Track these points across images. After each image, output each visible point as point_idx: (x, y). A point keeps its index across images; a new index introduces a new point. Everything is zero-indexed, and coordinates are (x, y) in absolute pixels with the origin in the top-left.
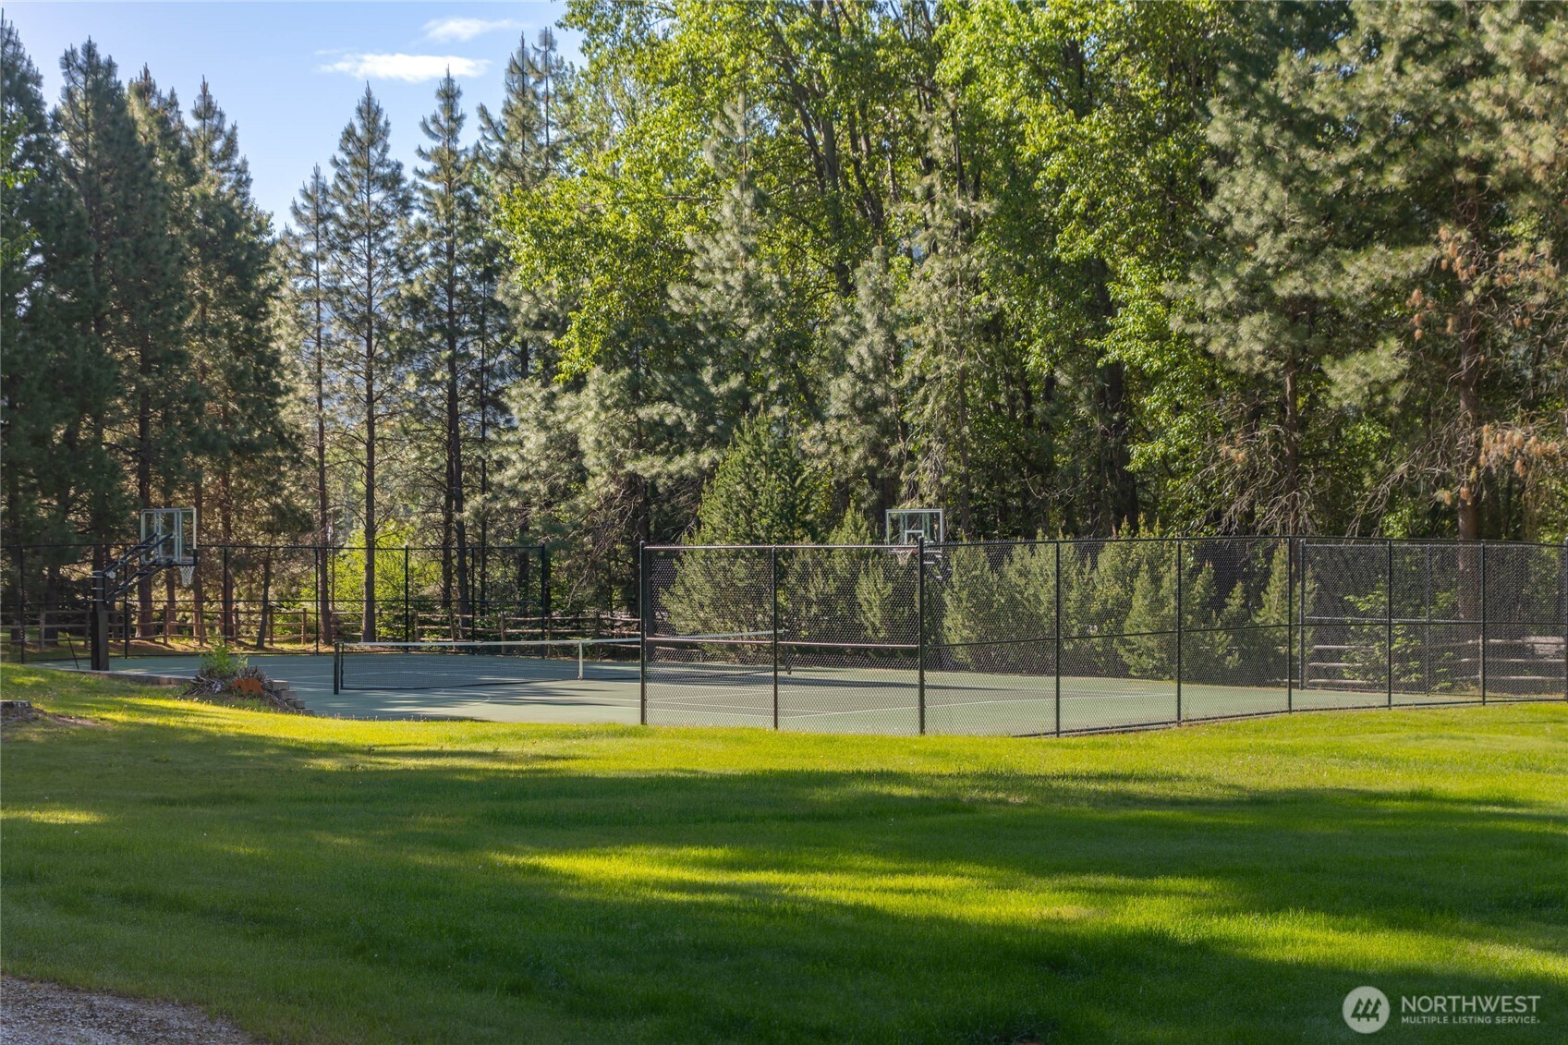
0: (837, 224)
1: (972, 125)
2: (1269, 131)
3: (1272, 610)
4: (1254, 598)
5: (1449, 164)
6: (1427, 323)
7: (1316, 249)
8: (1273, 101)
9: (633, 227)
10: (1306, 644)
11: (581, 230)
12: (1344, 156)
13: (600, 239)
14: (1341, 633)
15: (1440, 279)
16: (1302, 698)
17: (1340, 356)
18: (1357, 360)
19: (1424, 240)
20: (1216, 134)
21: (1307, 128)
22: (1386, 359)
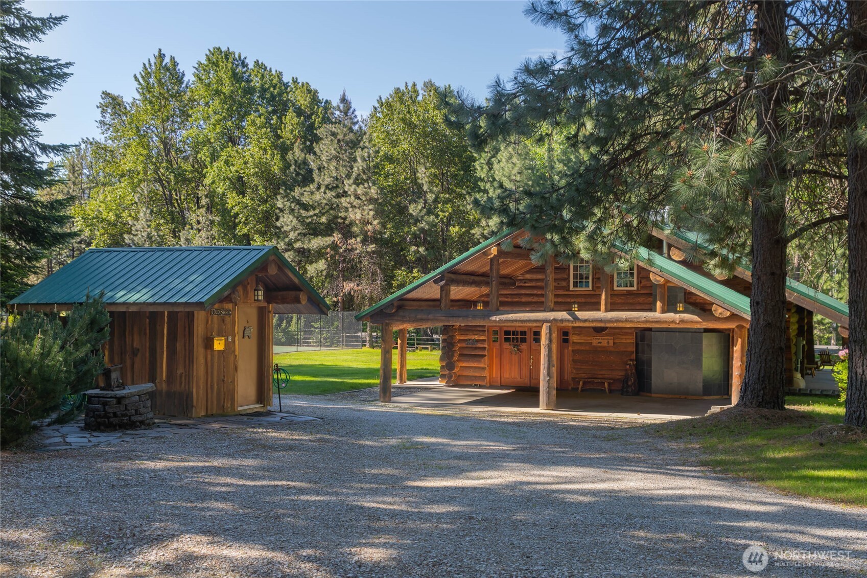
0: (173, 219)
1: (211, 195)
2: (293, 205)
3: (293, 327)
4: (289, 323)
5: (337, 217)
6: (331, 257)
7: (305, 235)
8: (294, 197)
9: (112, 217)
10: (301, 336)
11: (97, 217)
12: (311, 213)
13: (103, 220)
14: (311, 332)
15: (334, 247)
16: (300, 348)
17: (311, 263)
18: (314, 265)
19: (330, 235)
20: (280, 204)
21: (305, 207)
22: (321, 265)
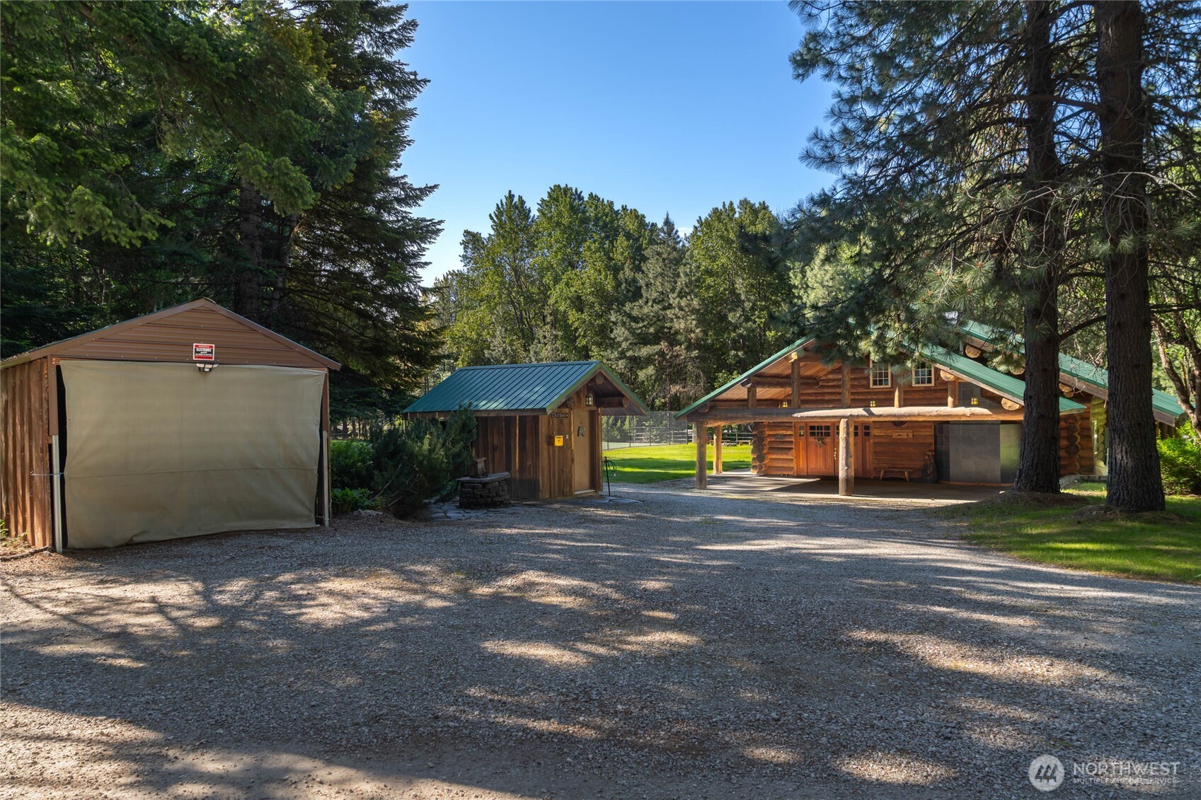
0: (523, 335)
1: (555, 313)
2: (624, 319)
3: (626, 426)
4: (623, 422)
5: (664, 327)
6: (659, 363)
7: (636, 344)
8: (625, 312)
9: (475, 336)
10: (634, 433)
11: (462, 337)
12: (641, 325)
13: (467, 339)
14: (642, 430)
15: (662, 354)
16: (632, 444)
17: (642, 368)
18: (644, 371)
19: (658, 344)
20: (613, 319)
21: (635, 320)
22: (651, 370)
